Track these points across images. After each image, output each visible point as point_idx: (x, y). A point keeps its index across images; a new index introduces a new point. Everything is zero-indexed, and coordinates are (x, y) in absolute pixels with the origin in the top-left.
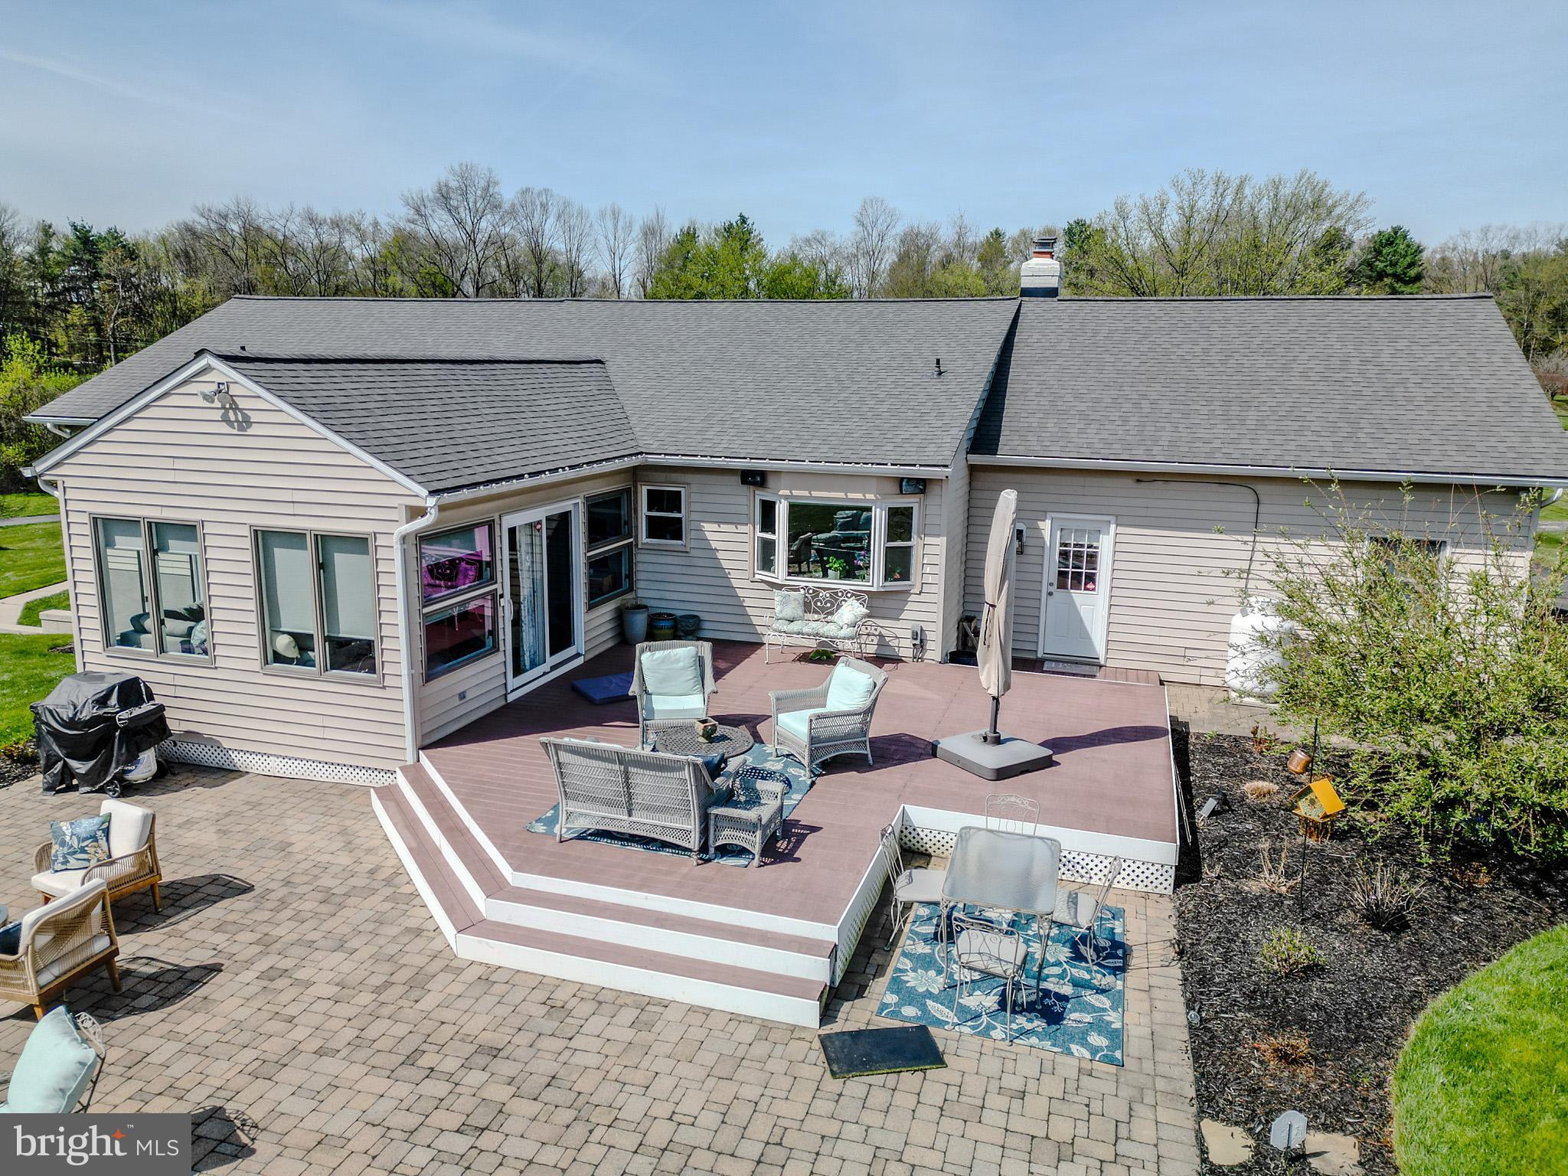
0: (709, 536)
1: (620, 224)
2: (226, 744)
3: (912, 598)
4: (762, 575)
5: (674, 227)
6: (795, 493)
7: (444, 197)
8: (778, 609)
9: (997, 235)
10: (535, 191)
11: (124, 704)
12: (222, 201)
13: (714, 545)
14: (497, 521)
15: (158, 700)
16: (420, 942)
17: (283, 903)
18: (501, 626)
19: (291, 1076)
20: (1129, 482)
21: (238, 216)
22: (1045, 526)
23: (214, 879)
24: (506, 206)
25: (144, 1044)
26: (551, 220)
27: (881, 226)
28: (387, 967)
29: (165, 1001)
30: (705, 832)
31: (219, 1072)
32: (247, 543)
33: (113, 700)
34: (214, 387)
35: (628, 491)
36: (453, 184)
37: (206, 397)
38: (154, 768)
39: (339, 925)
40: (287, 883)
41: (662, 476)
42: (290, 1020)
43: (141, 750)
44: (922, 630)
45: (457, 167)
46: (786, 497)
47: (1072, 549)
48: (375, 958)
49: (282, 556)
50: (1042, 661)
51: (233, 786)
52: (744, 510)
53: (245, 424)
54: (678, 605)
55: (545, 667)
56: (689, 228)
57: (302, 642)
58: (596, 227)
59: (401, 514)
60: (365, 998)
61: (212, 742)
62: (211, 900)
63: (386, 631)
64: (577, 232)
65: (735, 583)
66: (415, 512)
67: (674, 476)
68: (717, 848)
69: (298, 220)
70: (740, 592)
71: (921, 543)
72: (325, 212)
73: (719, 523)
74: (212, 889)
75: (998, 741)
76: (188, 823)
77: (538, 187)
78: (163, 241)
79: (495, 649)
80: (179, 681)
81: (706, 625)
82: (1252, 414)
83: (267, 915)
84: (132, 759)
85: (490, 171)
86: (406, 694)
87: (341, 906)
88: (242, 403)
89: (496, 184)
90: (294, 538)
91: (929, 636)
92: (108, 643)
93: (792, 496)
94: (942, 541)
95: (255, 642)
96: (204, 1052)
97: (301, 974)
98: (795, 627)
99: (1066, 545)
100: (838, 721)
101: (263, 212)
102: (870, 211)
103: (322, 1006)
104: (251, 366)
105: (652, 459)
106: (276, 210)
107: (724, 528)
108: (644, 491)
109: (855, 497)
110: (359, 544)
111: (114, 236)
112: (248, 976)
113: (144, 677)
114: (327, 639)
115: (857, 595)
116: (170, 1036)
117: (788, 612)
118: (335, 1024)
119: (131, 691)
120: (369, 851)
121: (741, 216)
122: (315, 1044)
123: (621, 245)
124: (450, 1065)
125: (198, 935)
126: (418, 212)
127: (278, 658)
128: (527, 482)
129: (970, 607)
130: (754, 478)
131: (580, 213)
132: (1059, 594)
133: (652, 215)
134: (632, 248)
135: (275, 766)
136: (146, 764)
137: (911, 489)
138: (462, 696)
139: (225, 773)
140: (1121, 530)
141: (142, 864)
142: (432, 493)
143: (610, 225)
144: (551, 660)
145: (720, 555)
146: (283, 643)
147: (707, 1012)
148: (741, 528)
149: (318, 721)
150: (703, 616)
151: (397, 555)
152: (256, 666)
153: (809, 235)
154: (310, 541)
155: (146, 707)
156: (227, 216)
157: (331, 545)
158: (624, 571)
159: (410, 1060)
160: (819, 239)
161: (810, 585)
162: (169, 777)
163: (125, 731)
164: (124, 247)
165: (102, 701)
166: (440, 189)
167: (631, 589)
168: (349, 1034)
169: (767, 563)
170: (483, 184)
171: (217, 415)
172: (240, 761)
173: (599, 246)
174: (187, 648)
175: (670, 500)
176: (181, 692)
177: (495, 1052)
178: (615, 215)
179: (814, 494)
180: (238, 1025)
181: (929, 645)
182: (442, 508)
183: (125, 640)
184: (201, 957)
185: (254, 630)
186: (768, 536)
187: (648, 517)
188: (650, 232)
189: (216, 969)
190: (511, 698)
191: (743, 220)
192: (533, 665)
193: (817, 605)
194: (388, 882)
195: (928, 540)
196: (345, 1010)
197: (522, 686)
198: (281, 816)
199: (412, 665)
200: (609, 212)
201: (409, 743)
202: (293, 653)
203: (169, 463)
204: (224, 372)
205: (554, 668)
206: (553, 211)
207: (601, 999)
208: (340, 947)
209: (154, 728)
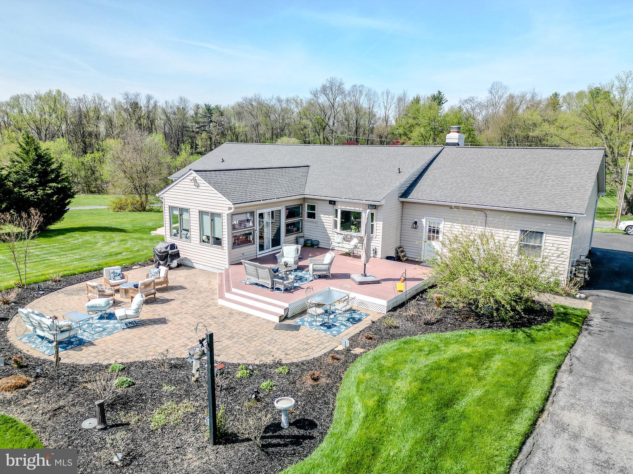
0: (322, 218)
1: (390, 97)
2: (192, 261)
3: (374, 239)
4: (335, 230)
5: (410, 98)
6: (342, 207)
7: (324, 90)
8: (335, 239)
9: (556, 95)
10: (358, 86)
11: (171, 249)
12: (250, 95)
13: (323, 221)
14: (255, 211)
15: (178, 249)
16: (212, 301)
17: (191, 292)
18: (255, 238)
19: (179, 316)
20: (448, 208)
21: (255, 100)
22: (424, 220)
23: (180, 286)
24: (346, 92)
25: (157, 308)
26: (363, 97)
27: (500, 93)
28: (204, 304)
29: (163, 303)
30: (273, 284)
31: (167, 313)
32: (198, 214)
33: (169, 248)
34: (193, 178)
35: (302, 205)
36: (328, 85)
37: (190, 180)
38: (176, 265)
39: (199, 296)
40: (193, 288)
41: (311, 201)
42: (183, 309)
43: (173, 260)
44: (376, 249)
45: (329, 79)
46: (340, 208)
47: (432, 228)
48: (203, 302)
49: (205, 217)
50: (422, 262)
51: (192, 271)
52: (331, 211)
53: (198, 186)
54: (314, 237)
55: (270, 250)
56: (417, 97)
57: (208, 237)
58: (380, 98)
59: (227, 209)
60: (198, 307)
61: (190, 260)
62: (178, 289)
63: (224, 236)
64: (372, 101)
65: (328, 232)
66: (230, 209)
67: (314, 201)
68: (276, 288)
69: (274, 101)
70: (329, 235)
71: (376, 223)
72: (284, 97)
73: (325, 215)
74: (179, 288)
75: (365, 276)
76: (180, 276)
77: (359, 84)
78: (233, 108)
79: (254, 243)
80: (184, 245)
81: (320, 243)
82: (492, 189)
83: (187, 293)
84: (171, 261)
85: (341, 80)
86: (227, 251)
87: (201, 293)
88: (198, 181)
89: (343, 84)
90: (207, 213)
91: (378, 250)
92: (171, 235)
93: (341, 208)
94: (381, 223)
95: (198, 237)
96: (166, 311)
97: (188, 303)
98: (340, 245)
99: (431, 227)
100: (321, 266)
101: (263, 98)
102: (495, 87)
103: (189, 307)
104: (201, 173)
105: (306, 196)
106: (267, 98)
107: (326, 216)
108: (306, 205)
109: (357, 209)
110: (219, 215)
111: (217, 108)
112: (179, 302)
113: (176, 243)
114: (213, 237)
115: (357, 237)
116: (162, 308)
117: (338, 241)
118: (190, 310)
119: (173, 246)
120: (212, 285)
121: (439, 91)
122: (185, 312)
123: (389, 105)
124: (206, 318)
125: (173, 295)
126: (315, 96)
127: (203, 241)
128: (262, 202)
129: (402, 244)
130: (332, 203)
131: (374, 93)
132: (428, 242)
133: (402, 93)
134: (393, 106)
135: (201, 267)
136: (175, 263)
137: (371, 208)
138: (243, 254)
139: (192, 267)
140: (446, 223)
141: (165, 279)
142: (233, 204)
143: (385, 98)
144: (272, 249)
145: (325, 224)
146: (204, 238)
147: (259, 318)
148: (330, 216)
149: (210, 257)
150: (320, 241)
151: (226, 218)
152: (198, 243)
153: (466, 98)
154: (210, 214)
155: (175, 250)
156: (252, 100)
157: (214, 215)
158: (300, 227)
159: (200, 317)
160: (470, 100)
161: (346, 234)
162: (180, 267)
163: (171, 255)
164: (220, 111)
165: (167, 248)
166: (323, 87)
167: (302, 232)
168: (192, 312)
169: (336, 227)
170: (338, 84)
171: (193, 184)
172: (195, 265)
173: (381, 106)
174: (186, 237)
175: (312, 208)
176: (184, 248)
177: (215, 318)
178: (388, 93)
179: (347, 208)
180: (173, 308)
181: (378, 253)
182: (235, 208)
183: (175, 235)
184: (172, 298)
185: (198, 234)
186: (336, 219)
187: (308, 212)
188: (401, 100)
189: (174, 300)
190: (258, 257)
191: (440, 93)
192: (267, 249)
193: (347, 239)
194: (213, 291)
195: (378, 222)
196: (193, 308)
197: (261, 254)
198: (199, 277)
199: (228, 244)
200: (385, 93)
201: (227, 263)
202: (206, 240)
203: (184, 194)
204: (195, 174)
205: (272, 251)
206: (364, 93)
207: (240, 313)
208: (197, 300)
209: (177, 255)
